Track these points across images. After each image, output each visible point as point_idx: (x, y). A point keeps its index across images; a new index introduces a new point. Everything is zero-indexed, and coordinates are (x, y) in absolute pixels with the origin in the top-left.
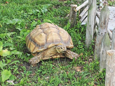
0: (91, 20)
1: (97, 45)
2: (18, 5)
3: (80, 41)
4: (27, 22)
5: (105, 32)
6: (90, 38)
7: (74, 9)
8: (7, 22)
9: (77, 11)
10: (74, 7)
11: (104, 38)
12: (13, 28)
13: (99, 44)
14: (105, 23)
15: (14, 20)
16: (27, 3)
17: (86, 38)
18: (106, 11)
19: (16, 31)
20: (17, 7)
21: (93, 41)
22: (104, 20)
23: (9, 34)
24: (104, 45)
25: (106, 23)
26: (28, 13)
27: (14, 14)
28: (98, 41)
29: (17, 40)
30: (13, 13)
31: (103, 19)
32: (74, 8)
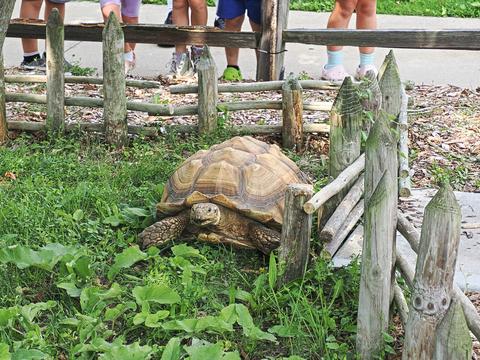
0: (380, 247)
1: (409, 355)
2: (57, 187)
3: (331, 338)
4: (100, 257)
5: (442, 297)
6: (376, 322)
7: (302, 202)
8: (19, 257)
9: (313, 212)
10: (299, 195)
11: (446, 325)
12: (43, 284)
13: (418, 351)
14: (442, 263)
15: (44, 248)
16: (96, 178)
17: (359, 325)
18: (445, 211)
19: (57, 298)
20: (55, 194)
21: (388, 336)
22: (439, 249)
23: (31, 311)
24: (446, 353)
25: (448, 262)
26: (104, 222)
27: (44, 226)
28: (416, 338)
29: (66, 335)
30: (40, 219)
31: (434, 245)
32: (302, 199)
